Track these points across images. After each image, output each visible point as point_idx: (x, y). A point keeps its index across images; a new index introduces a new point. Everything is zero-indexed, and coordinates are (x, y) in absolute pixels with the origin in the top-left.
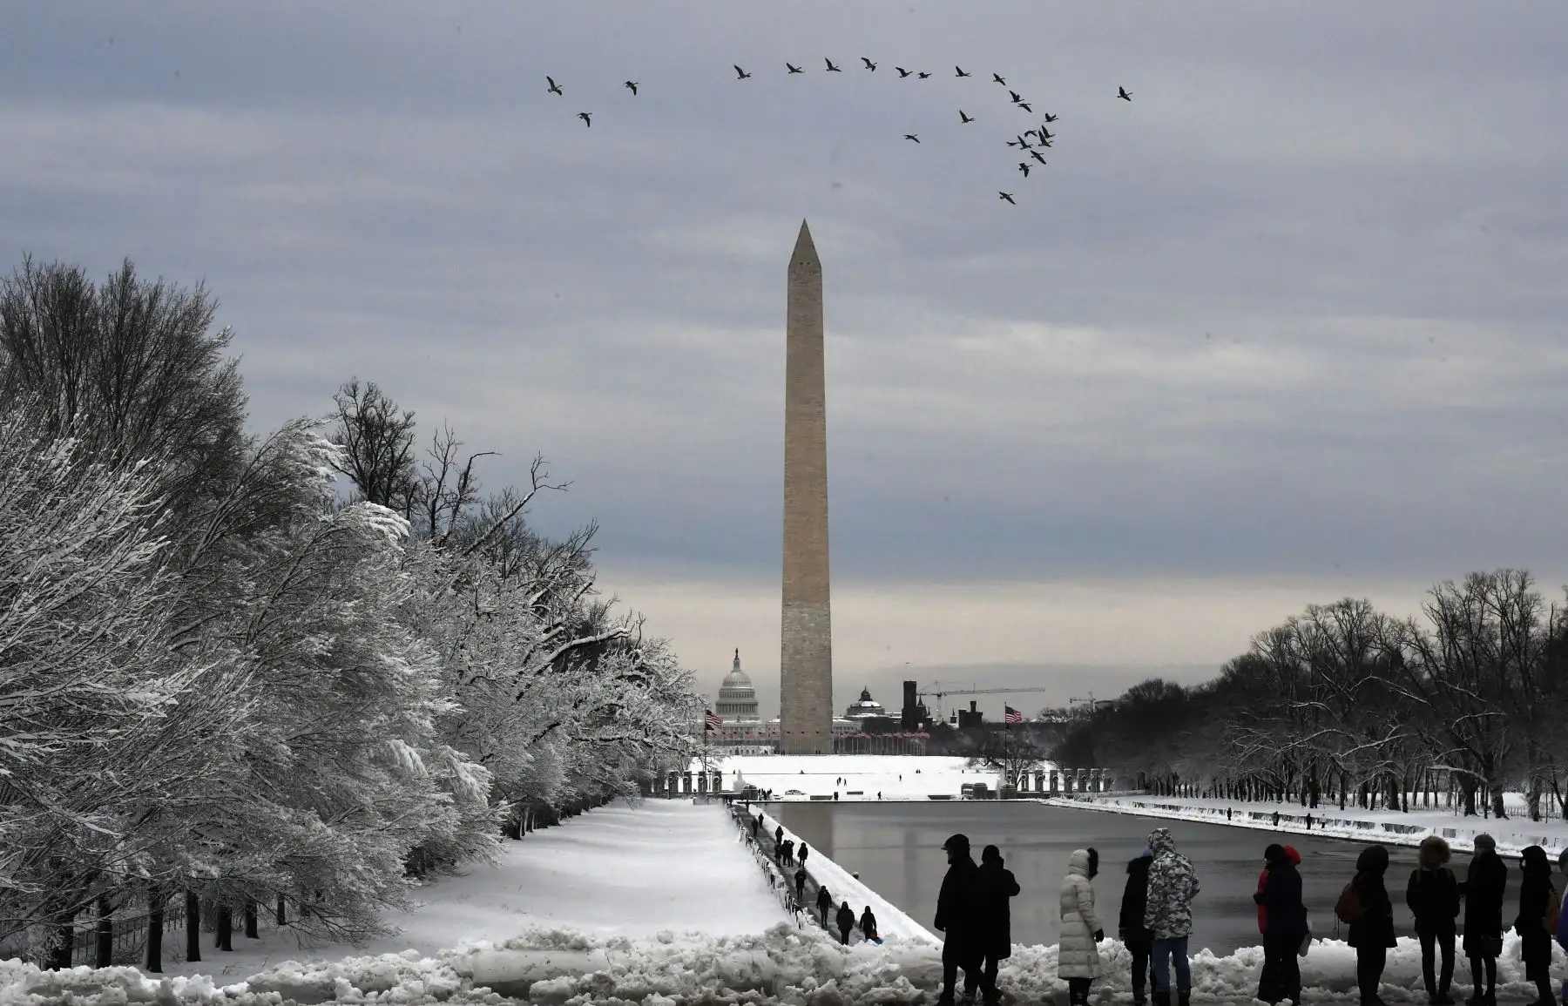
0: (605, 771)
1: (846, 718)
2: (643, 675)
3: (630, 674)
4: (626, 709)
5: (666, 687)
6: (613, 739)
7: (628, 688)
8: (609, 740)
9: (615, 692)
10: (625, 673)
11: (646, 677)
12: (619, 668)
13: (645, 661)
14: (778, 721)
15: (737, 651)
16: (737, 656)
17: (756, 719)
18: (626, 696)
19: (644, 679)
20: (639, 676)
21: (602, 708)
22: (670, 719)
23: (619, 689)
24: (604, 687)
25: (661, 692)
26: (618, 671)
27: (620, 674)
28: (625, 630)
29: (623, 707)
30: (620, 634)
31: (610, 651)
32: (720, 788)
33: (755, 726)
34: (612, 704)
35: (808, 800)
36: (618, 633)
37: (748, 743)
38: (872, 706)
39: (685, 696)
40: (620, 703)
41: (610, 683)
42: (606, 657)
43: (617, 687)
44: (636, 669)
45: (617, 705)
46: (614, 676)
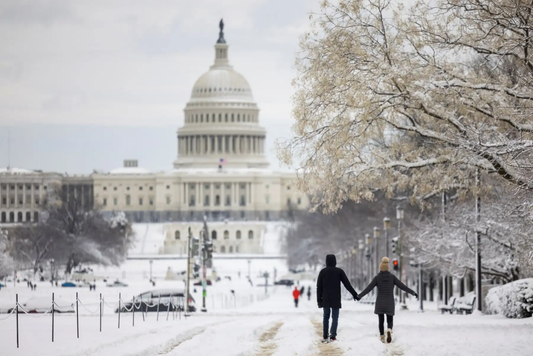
15: (221, 25)
16: (221, 34)
33: (256, 180)
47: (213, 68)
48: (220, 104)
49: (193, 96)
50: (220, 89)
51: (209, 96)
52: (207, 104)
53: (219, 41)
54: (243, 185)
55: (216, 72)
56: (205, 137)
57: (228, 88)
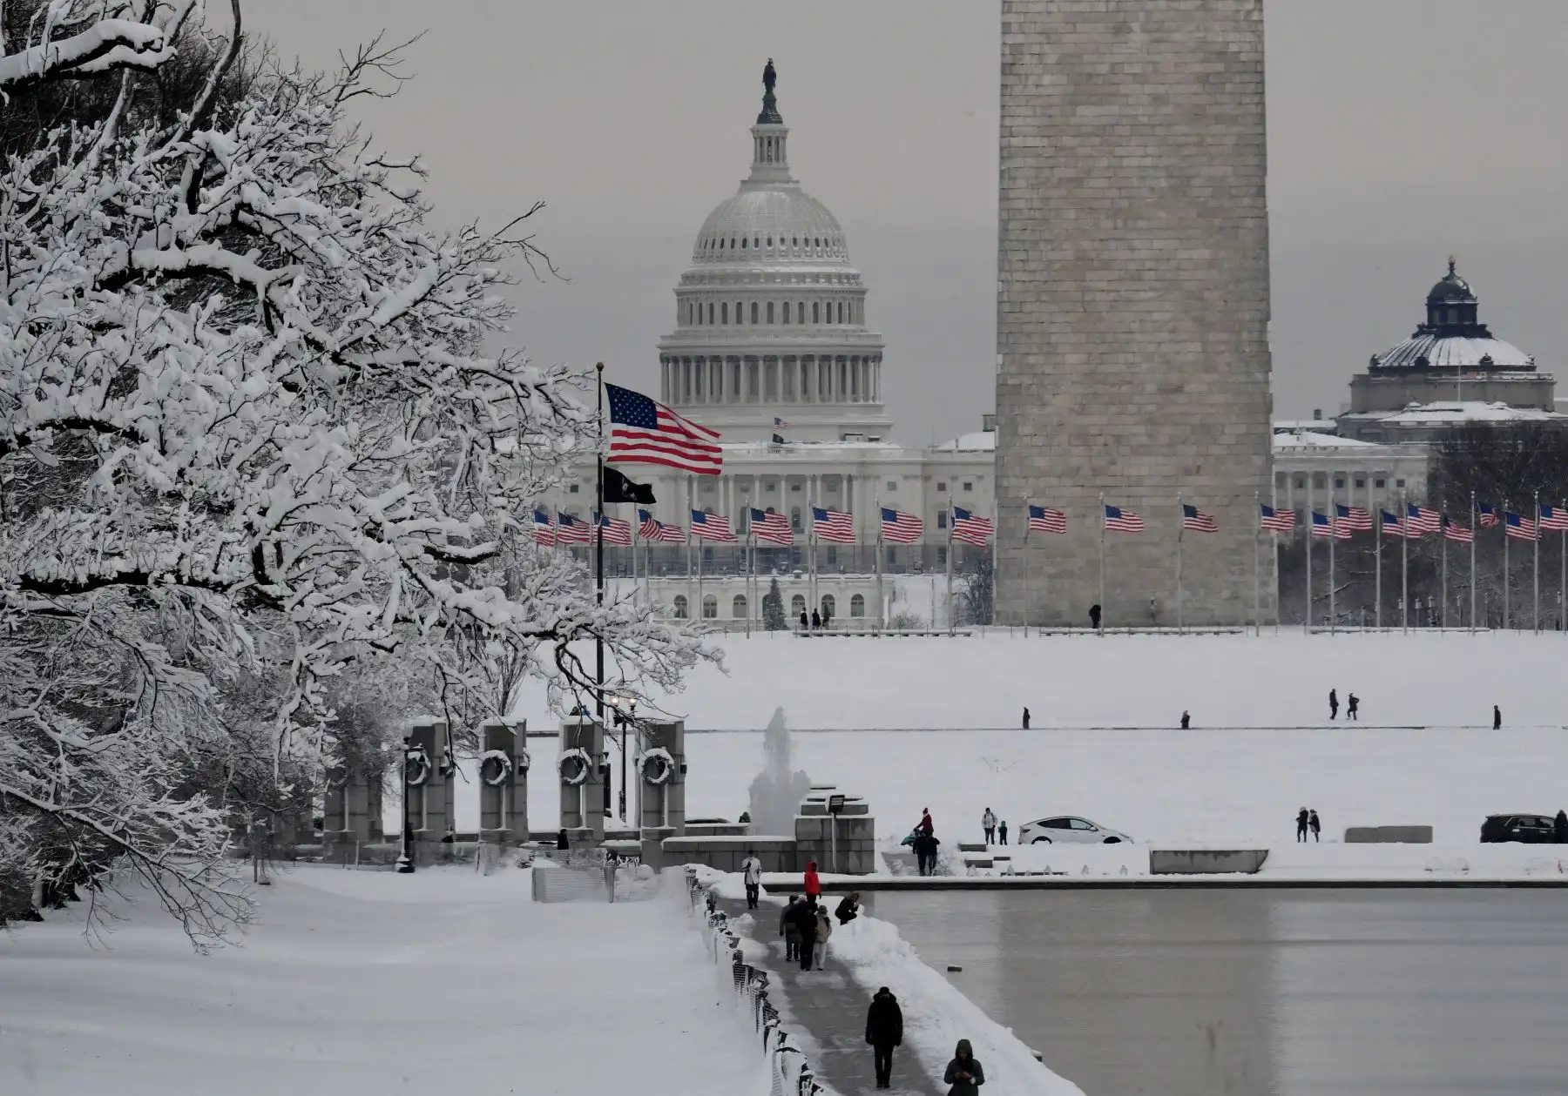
0: (52, 748)
1: (1343, 428)
2: (243, 266)
3: (175, 259)
4: (150, 448)
5: (365, 332)
6: (95, 582)
7: (161, 336)
8: (75, 588)
9: (95, 358)
10: (148, 257)
11: (260, 277)
12: (115, 231)
13: (252, 194)
14: (988, 441)
15: (770, 77)
16: (769, 101)
17: (872, 433)
18: (152, 379)
19: (248, 287)
20: (223, 273)
21: (23, 440)
22: (388, 497)
23: (111, 340)
24: (36, 330)
25: (337, 358)
26: (109, 245)
27: (119, 264)
28: (140, 32)
29: (133, 436)
30: (119, 53)
31: (65, 142)
32: (677, 810)
33: (866, 469)
34: (75, 422)
35: (1140, 870)
36: (107, 46)
37: (831, 560)
38: (1486, 365)
39: (466, 375)
40: (121, 413)
41: (68, 310)
42: (41, 173)
43: (102, 327)
44: (207, 236)
45: (102, 427)
46: (84, 275)
47: (747, 185)
48: (771, 277)
49: (700, 257)
50: (770, 242)
51: (742, 259)
52: (739, 277)
53: (763, 118)
54: (832, 482)
55: (758, 198)
56: (733, 359)
57: (789, 237)
